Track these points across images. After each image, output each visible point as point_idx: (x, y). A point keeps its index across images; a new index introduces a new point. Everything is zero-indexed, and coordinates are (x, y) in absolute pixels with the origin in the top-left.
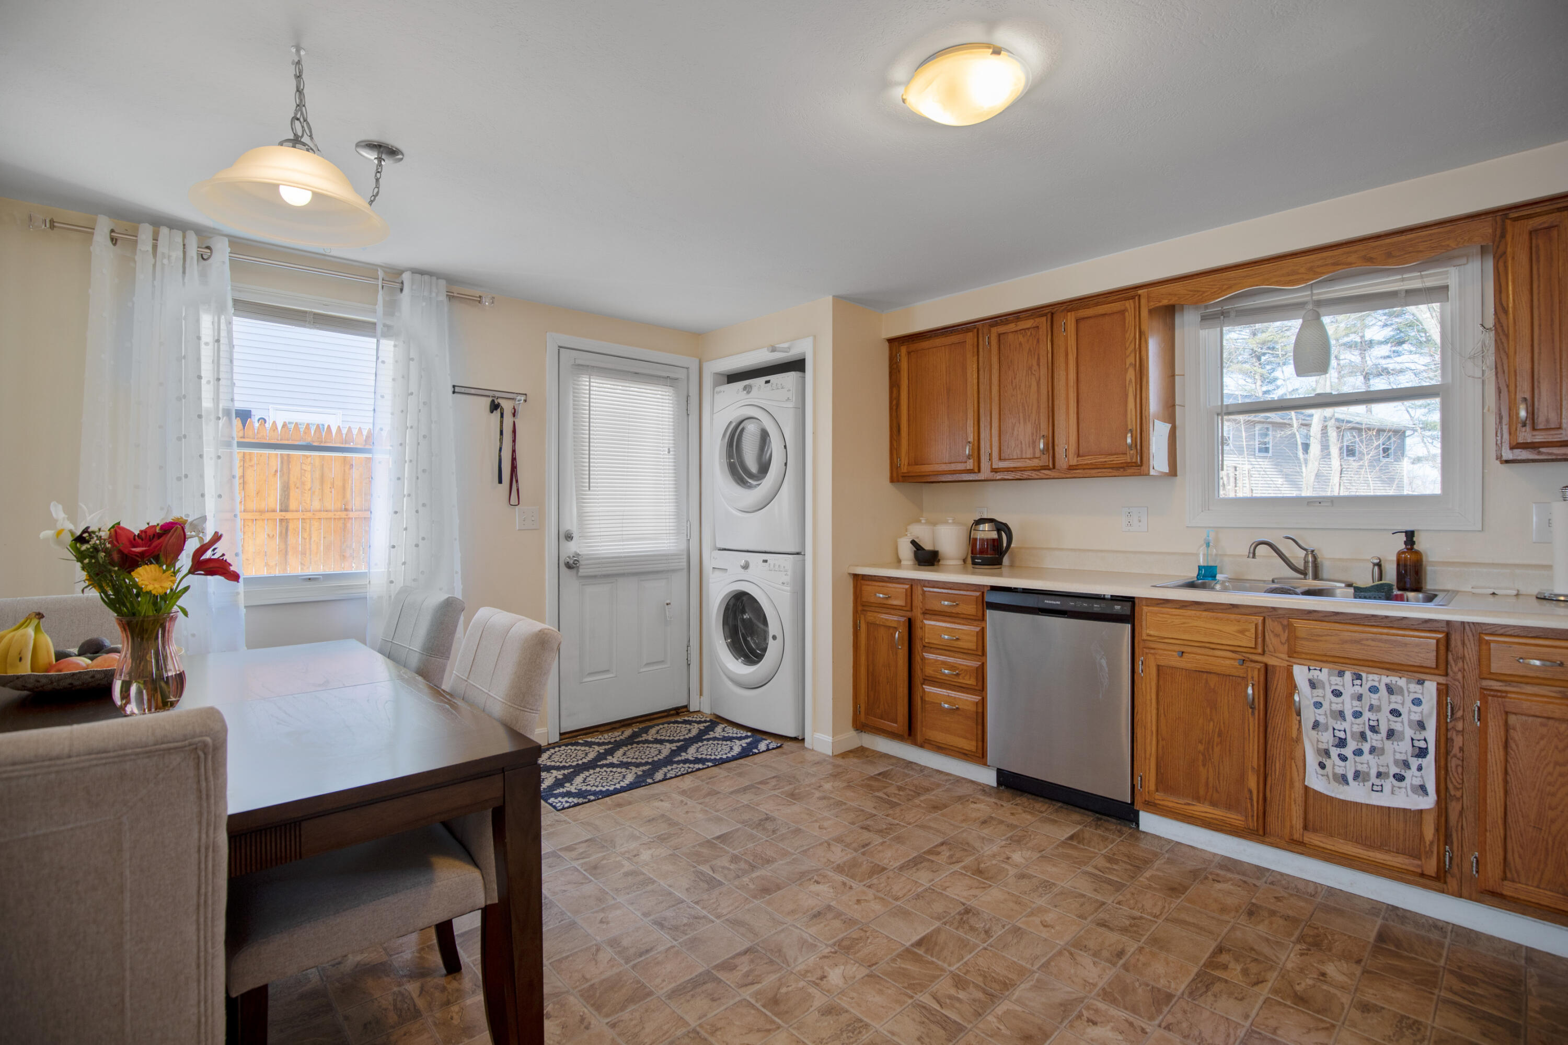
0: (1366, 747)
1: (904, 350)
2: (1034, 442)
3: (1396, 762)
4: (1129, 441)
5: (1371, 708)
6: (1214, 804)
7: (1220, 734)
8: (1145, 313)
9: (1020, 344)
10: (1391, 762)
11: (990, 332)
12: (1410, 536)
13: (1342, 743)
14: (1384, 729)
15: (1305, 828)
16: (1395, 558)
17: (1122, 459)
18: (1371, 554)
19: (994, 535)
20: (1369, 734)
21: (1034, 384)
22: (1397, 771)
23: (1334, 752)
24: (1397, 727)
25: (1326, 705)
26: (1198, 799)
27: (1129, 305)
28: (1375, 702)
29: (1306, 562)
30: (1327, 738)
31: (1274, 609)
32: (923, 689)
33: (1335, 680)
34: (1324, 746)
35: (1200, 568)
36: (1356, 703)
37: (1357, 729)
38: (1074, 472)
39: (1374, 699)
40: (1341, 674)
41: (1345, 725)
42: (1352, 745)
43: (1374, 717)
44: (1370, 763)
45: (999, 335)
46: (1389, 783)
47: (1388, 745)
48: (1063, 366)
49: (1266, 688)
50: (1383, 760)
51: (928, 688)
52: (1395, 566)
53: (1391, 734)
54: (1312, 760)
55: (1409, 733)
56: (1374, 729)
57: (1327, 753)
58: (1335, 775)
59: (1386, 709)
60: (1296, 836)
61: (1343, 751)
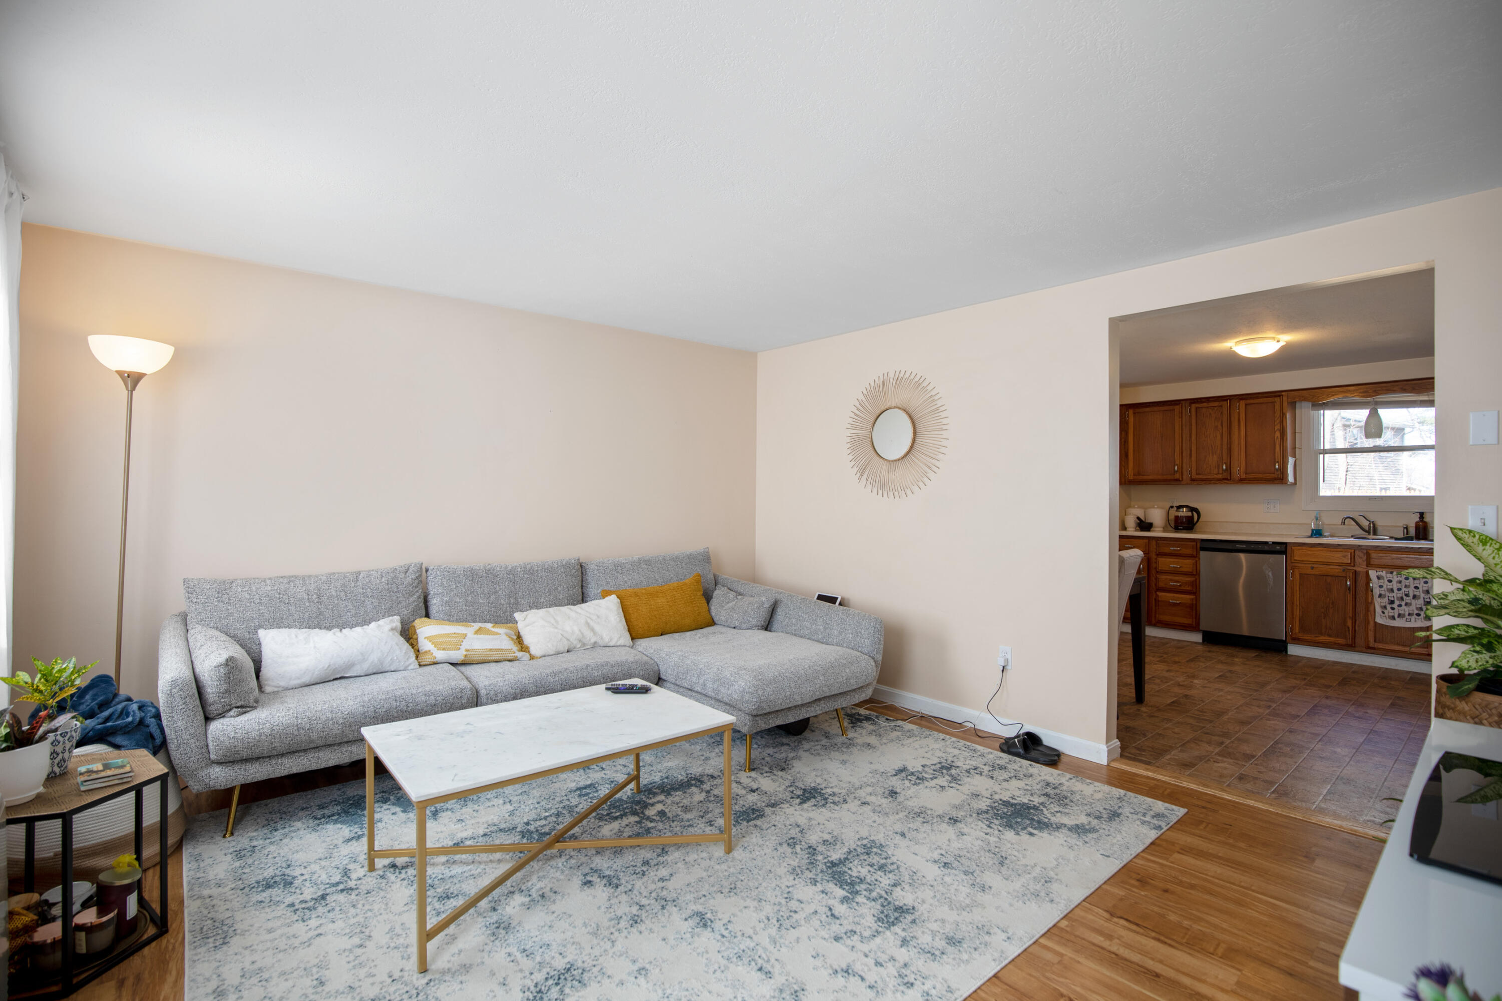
0: (1403, 603)
1: (1131, 412)
2: (1219, 466)
3: (1417, 609)
4: (1277, 467)
5: (1406, 586)
6: (1329, 636)
7: (1333, 603)
8: (1285, 404)
9: (1210, 414)
10: (1414, 608)
11: (1190, 406)
12: (1422, 515)
13: (1392, 602)
14: (1411, 595)
15: (1375, 641)
16: (1414, 525)
17: (1273, 476)
18: (1402, 523)
19: (1190, 514)
20: (1404, 597)
21: (1219, 437)
22: (1417, 612)
23: (1389, 607)
24: (1417, 594)
25: (1385, 587)
26: (1321, 634)
27: (1277, 399)
28: (1407, 584)
29: (1369, 527)
30: (1385, 601)
31: (1359, 546)
32: (1157, 596)
33: (1389, 575)
34: (1384, 605)
35: (1312, 530)
36: (1399, 585)
37: (1399, 595)
38: (1241, 481)
39: (1407, 582)
40: (1392, 573)
41: (1394, 594)
42: (1397, 603)
43: (1406, 590)
44: (1405, 610)
45: (1196, 408)
46: (1413, 618)
47: (1414, 602)
48: (1237, 427)
49: (1355, 581)
50: (1411, 608)
51: (1159, 594)
52: (1414, 529)
53: (1415, 597)
54: (1378, 610)
55: (1422, 595)
56: (1407, 595)
57: (1385, 607)
58: (1389, 616)
59: (1412, 586)
60: (1371, 645)
61: (1393, 606)
